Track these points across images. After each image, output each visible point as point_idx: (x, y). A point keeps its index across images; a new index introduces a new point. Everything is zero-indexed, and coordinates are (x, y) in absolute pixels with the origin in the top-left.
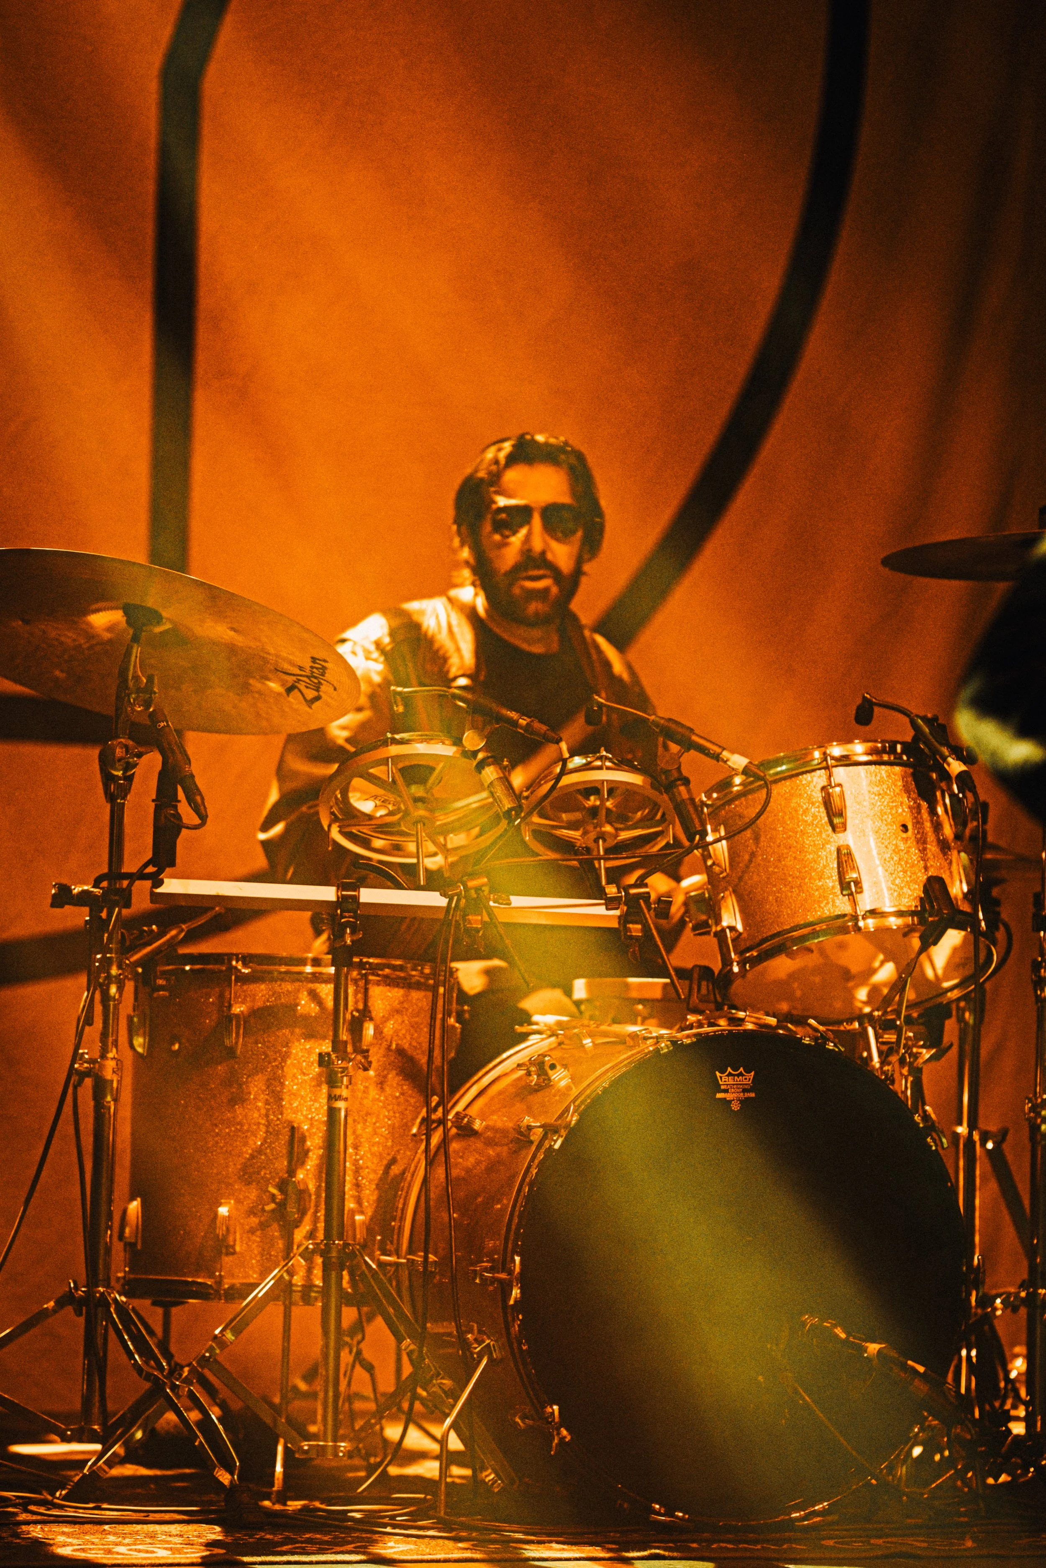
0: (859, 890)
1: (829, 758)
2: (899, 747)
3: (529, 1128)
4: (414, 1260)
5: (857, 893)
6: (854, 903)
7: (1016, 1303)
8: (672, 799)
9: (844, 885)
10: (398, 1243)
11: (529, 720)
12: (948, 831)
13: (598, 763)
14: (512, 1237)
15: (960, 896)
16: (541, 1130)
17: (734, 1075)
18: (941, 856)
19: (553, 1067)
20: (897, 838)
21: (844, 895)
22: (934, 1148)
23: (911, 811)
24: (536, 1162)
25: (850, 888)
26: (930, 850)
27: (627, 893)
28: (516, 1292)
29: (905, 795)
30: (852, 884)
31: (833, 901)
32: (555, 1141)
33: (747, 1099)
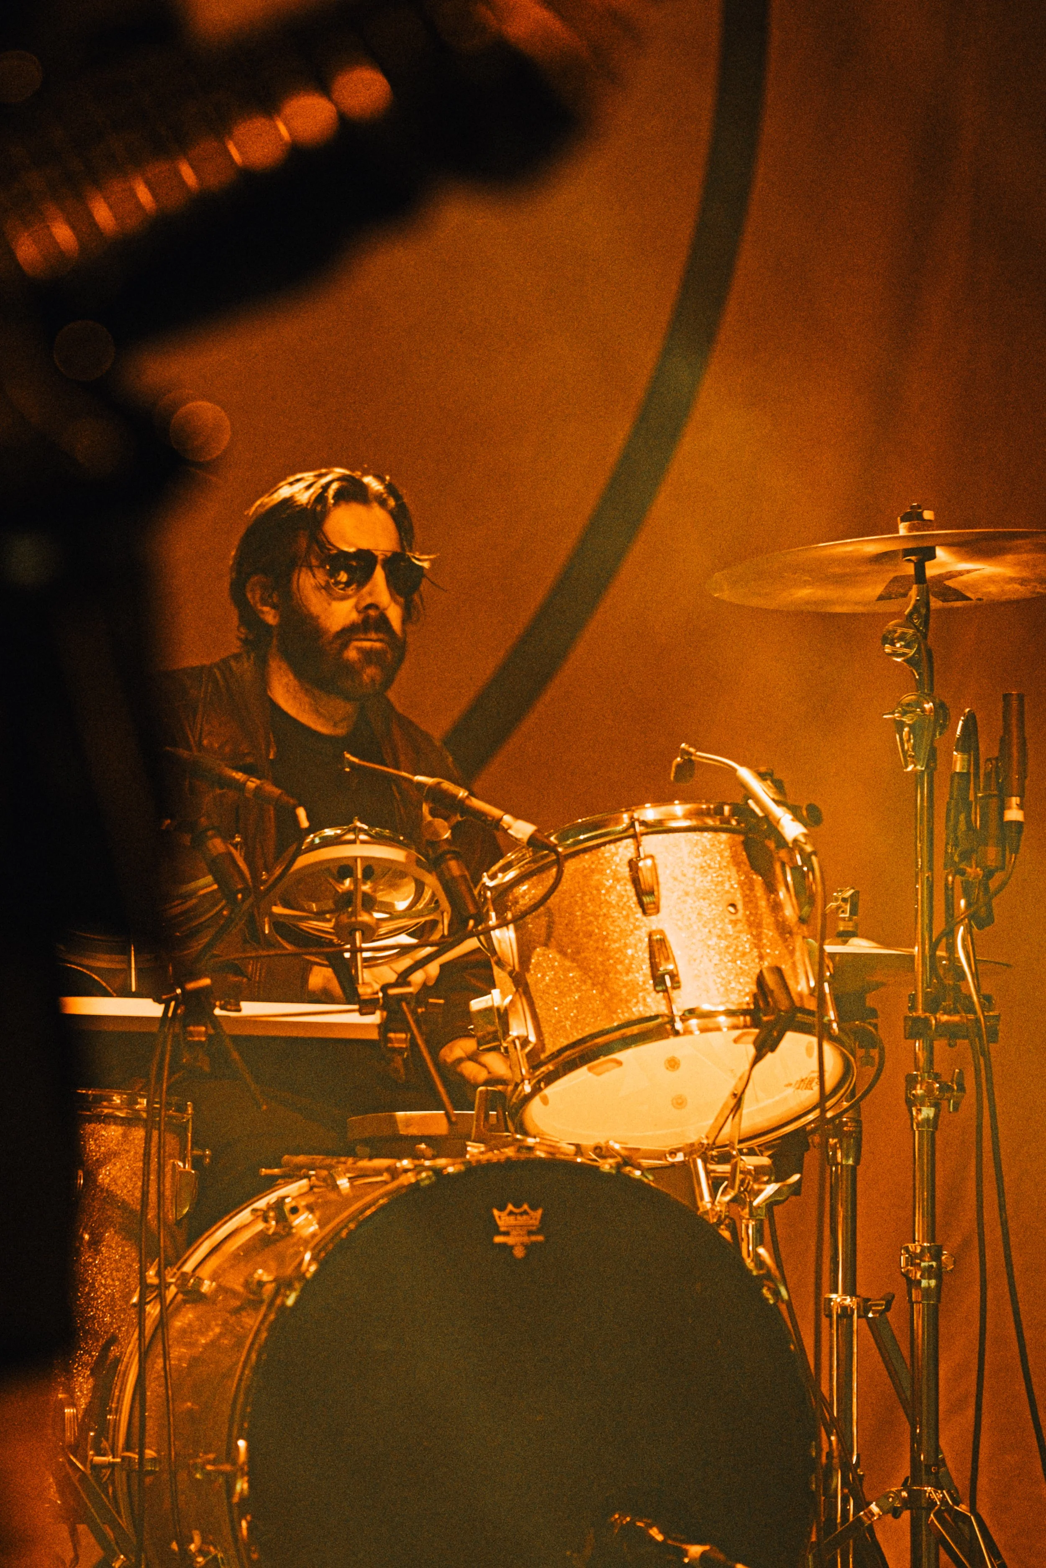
0: (675, 985)
1: (637, 824)
2: (727, 809)
3: (261, 1284)
4: (130, 1457)
5: (674, 988)
6: (670, 1001)
7: (898, 1505)
8: (441, 878)
9: (658, 980)
10: (113, 1439)
11: (258, 782)
12: (789, 912)
13: (351, 836)
14: (237, 1418)
15: (806, 991)
16: (273, 1285)
17: (516, 1214)
18: (780, 942)
19: (294, 1210)
20: (723, 920)
21: (658, 992)
22: (771, 1302)
23: (742, 888)
24: (267, 1324)
25: (664, 983)
26: (767, 935)
27: (385, 995)
28: (242, 1486)
29: (734, 870)
30: (667, 978)
31: (645, 1000)
32: (287, 1297)
33: (534, 1244)
